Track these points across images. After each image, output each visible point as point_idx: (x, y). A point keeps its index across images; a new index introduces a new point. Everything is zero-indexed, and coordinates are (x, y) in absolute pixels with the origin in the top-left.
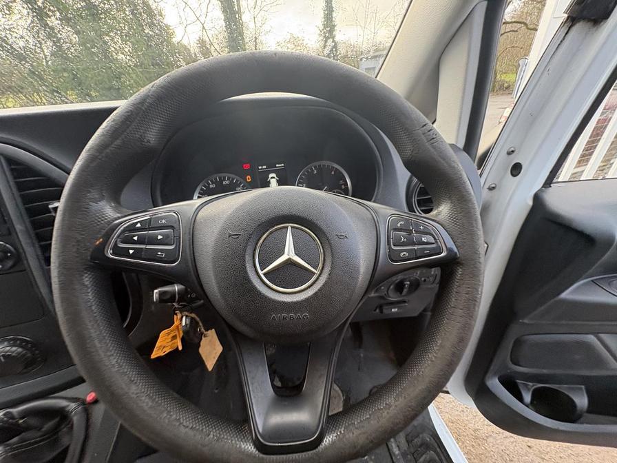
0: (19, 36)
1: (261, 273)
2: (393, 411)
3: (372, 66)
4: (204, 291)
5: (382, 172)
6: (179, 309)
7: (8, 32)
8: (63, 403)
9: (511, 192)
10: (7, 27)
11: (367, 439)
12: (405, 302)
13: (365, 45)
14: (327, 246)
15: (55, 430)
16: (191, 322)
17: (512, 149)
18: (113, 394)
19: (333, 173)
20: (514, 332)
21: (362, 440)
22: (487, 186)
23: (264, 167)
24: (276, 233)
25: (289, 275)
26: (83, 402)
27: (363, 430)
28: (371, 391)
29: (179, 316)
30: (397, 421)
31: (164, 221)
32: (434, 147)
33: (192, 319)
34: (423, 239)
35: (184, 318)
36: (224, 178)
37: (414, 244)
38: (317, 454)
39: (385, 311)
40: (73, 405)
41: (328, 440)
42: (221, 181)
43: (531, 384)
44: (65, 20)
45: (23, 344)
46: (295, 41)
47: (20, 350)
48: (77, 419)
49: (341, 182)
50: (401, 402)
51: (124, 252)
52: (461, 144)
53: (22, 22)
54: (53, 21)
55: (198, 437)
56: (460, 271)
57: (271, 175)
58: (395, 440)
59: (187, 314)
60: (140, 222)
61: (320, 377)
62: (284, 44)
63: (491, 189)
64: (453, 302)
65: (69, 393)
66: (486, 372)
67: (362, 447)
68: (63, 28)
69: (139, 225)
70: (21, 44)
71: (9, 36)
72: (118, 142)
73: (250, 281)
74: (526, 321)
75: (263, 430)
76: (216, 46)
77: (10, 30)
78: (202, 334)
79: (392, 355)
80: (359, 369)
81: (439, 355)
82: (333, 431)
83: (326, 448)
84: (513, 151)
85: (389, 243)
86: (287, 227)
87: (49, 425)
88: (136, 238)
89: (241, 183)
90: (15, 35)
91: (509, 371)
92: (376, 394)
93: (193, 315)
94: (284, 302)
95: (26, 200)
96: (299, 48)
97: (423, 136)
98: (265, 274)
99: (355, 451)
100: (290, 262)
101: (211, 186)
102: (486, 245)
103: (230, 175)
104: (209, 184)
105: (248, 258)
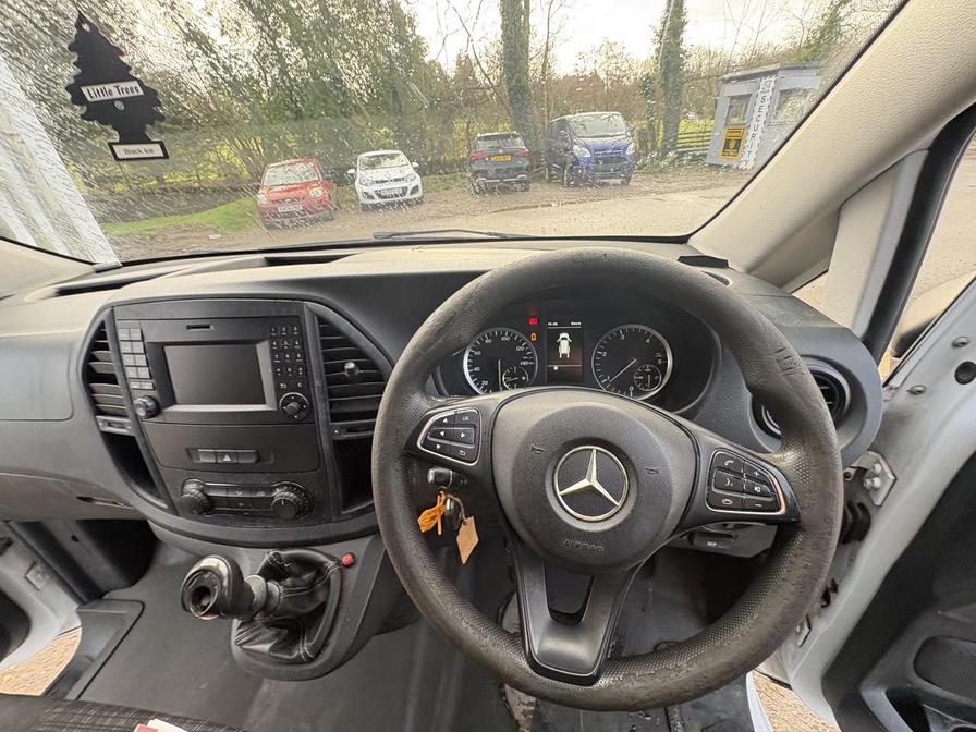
0: (243, 65)
1: (559, 493)
2: (683, 675)
3: (746, 93)
4: (497, 496)
5: (721, 363)
6: (444, 491)
7: (233, 59)
8: (323, 558)
9: (952, 406)
10: (233, 54)
11: (648, 694)
12: (731, 536)
13: (738, 50)
14: (633, 479)
15: (312, 584)
16: (455, 507)
17: (963, 340)
18: (411, 574)
19: (648, 341)
20: (925, 627)
21: (642, 694)
22: (908, 386)
23: (556, 324)
24: (578, 454)
25: (588, 502)
26: (339, 563)
27: (644, 684)
28: (658, 645)
29: (443, 498)
30: (687, 688)
31: (467, 418)
32: (790, 380)
33: (456, 503)
34: (756, 489)
35: (448, 501)
36: (504, 333)
37: (743, 492)
38: (591, 692)
39: (695, 541)
40: (331, 564)
41: (603, 682)
42: (500, 336)
43: (953, 719)
44: (295, 40)
45: (297, 491)
46: (609, 50)
47: (295, 497)
48: (334, 579)
49: (659, 355)
50: (695, 669)
51: (431, 446)
52: (861, 329)
53: (247, 46)
54: (283, 42)
55: (477, 637)
56: (800, 538)
57: (562, 335)
58: (680, 709)
59: (451, 496)
60: (447, 417)
61: (604, 613)
62: (589, 55)
63: (913, 392)
64: (784, 573)
65: (326, 548)
66: (862, 676)
67: (641, 702)
68: (293, 50)
69: (445, 421)
70: (245, 72)
71: (233, 66)
72: (440, 341)
73: (547, 501)
74: (951, 614)
75: (539, 650)
76: (484, 65)
77: (235, 57)
78: (462, 521)
79: (702, 605)
80: (643, 611)
81: (752, 630)
82: (611, 673)
83: (601, 689)
84: (964, 344)
85: (709, 484)
86: (591, 450)
87: (307, 577)
88: (442, 434)
89: (523, 342)
90: (239, 63)
91: (909, 685)
92: (663, 651)
93: (457, 499)
94: (579, 530)
95: (327, 357)
96: (615, 61)
97: (776, 365)
98: (562, 496)
99: (633, 702)
100: (591, 489)
101: (487, 341)
102: (892, 477)
103: (511, 331)
104: (485, 339)
105: (548, 477)
